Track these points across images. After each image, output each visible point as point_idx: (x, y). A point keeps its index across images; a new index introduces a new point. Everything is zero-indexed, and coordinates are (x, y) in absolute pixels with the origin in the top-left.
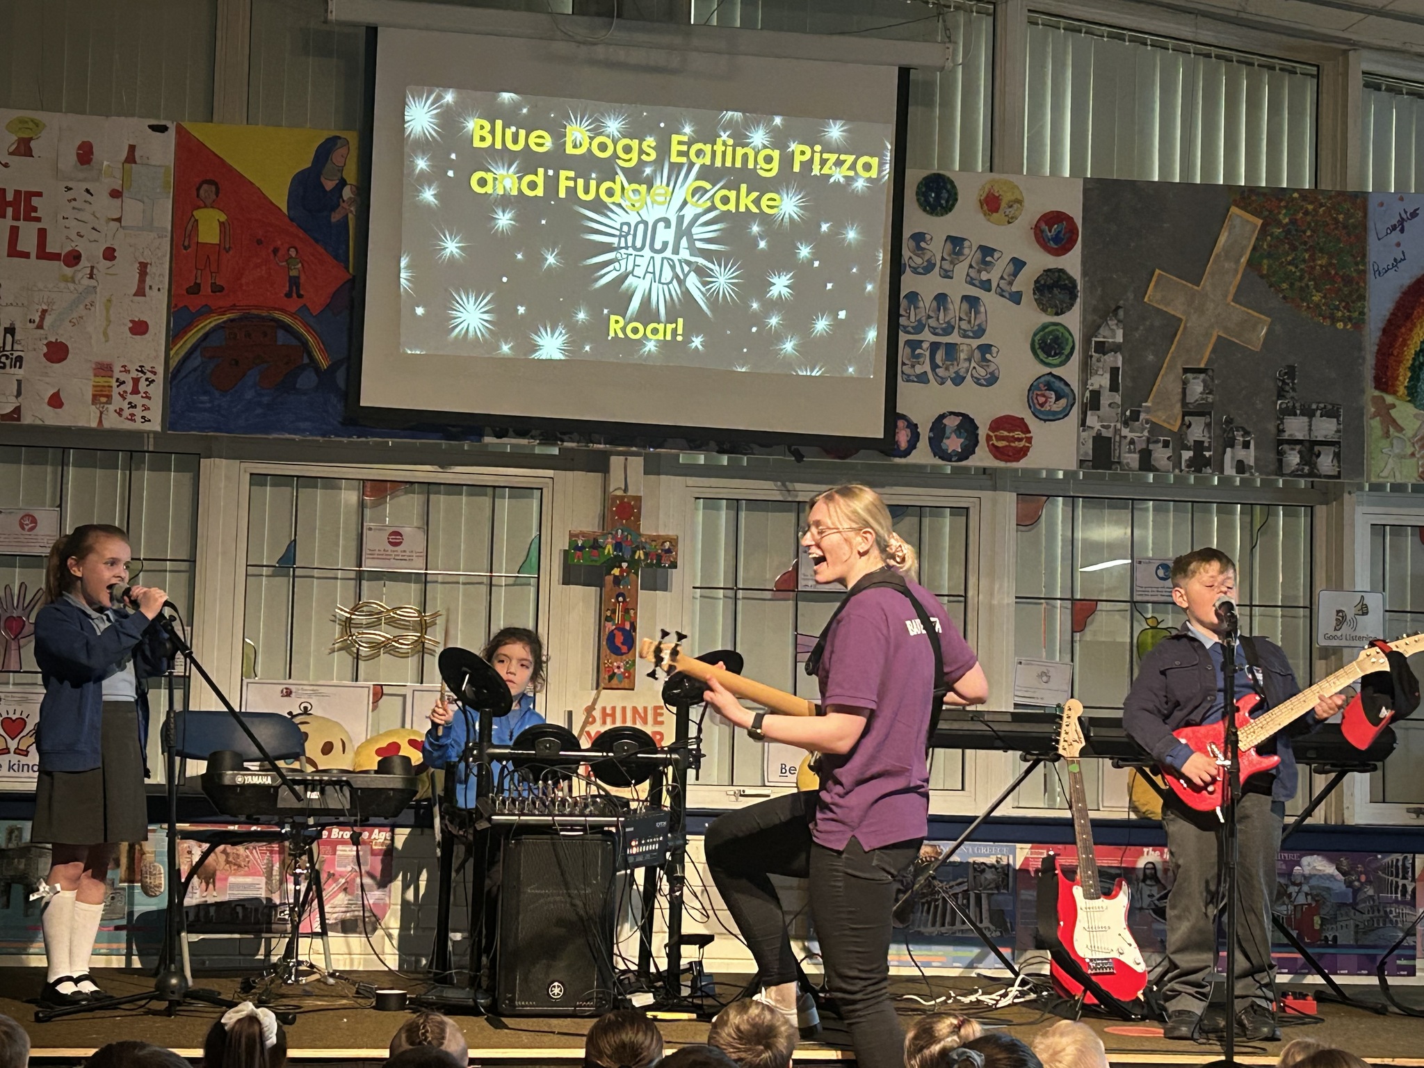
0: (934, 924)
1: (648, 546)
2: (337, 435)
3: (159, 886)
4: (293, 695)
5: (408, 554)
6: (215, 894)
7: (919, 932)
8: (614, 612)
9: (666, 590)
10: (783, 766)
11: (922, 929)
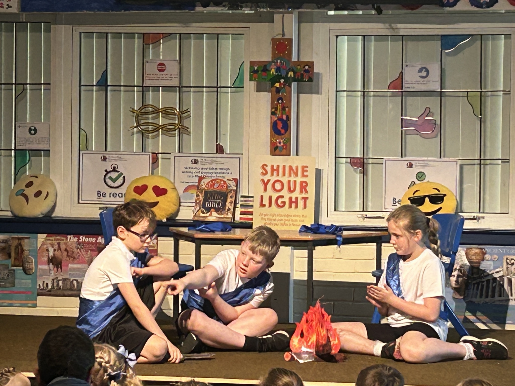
0: (481, 297)
1: (295, 69)
2: (112, 11)
3: (32, 269)
4: (107, 160)
5: (169, 76)
6: (62, 273)
7: (471, 301)
8: (276, 109)
9: (318, 93)
10: (394, 199)
11: (474, 300)
